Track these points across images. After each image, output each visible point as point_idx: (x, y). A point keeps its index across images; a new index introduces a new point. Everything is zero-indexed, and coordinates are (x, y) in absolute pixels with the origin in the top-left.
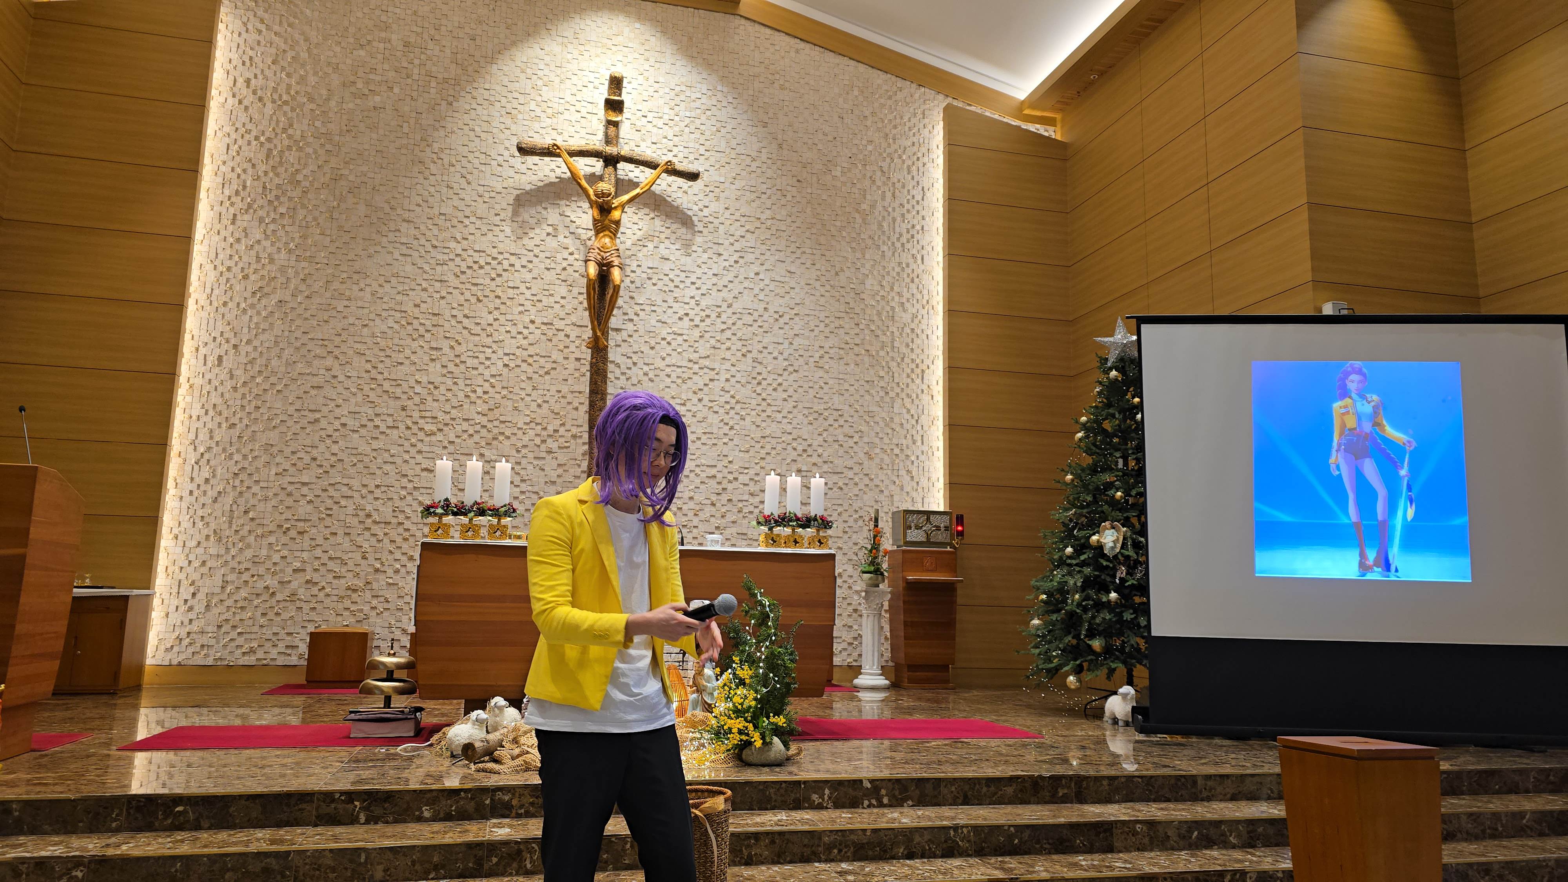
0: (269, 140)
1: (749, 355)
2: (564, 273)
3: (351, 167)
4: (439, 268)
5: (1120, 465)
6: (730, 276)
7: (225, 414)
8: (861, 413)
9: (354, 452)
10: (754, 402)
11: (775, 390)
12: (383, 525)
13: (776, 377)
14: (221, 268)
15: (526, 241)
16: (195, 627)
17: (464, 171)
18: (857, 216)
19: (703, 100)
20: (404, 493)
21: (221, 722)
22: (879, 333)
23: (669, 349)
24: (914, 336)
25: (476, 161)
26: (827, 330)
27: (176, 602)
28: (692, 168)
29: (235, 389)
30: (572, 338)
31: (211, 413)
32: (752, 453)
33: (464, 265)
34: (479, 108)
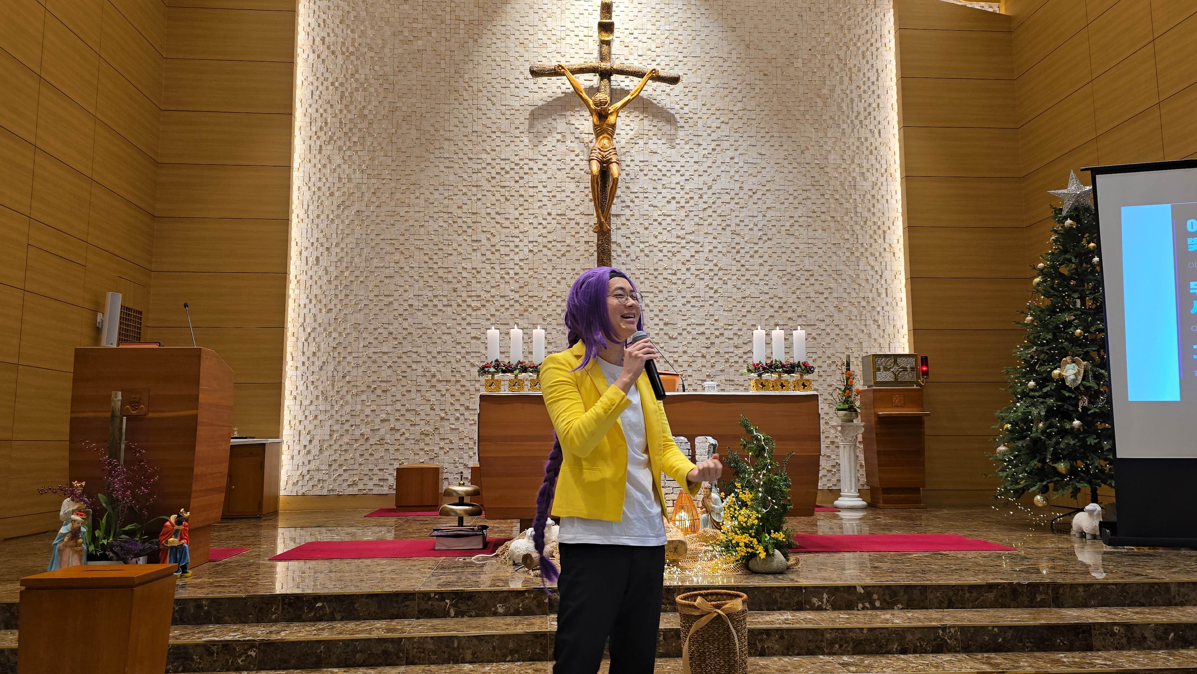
0: (342, 84)
1: (728, 229)
2: (572, 172)
3: (404, 100)
4: (474, 176)
5: (1078, 305)
6: (709, 163)
7: (324, 302)
8: (830, 272)
9: (420, 326)
10: (734, 268)
11: (752, 256)
12: (445, 383)
13: (752, 245)
14: (313, 189)
15: (541, 148)
16: (312, 466)
17: (489, 95)
18: (818, 100)
19: (680, 15)
20: (459, 357)
21: (336, 538)
22: (843, 201)
23: (660, 229)
24: (875, 201)
25: (498, 86)
26: (796, 202)
27: (298, 448)
28: (673, 73)
29: (330, 282)
30: (582, 225)
31: (314, 301)
32: (734, 312)
33: (493, 172)
34: (498, 41)
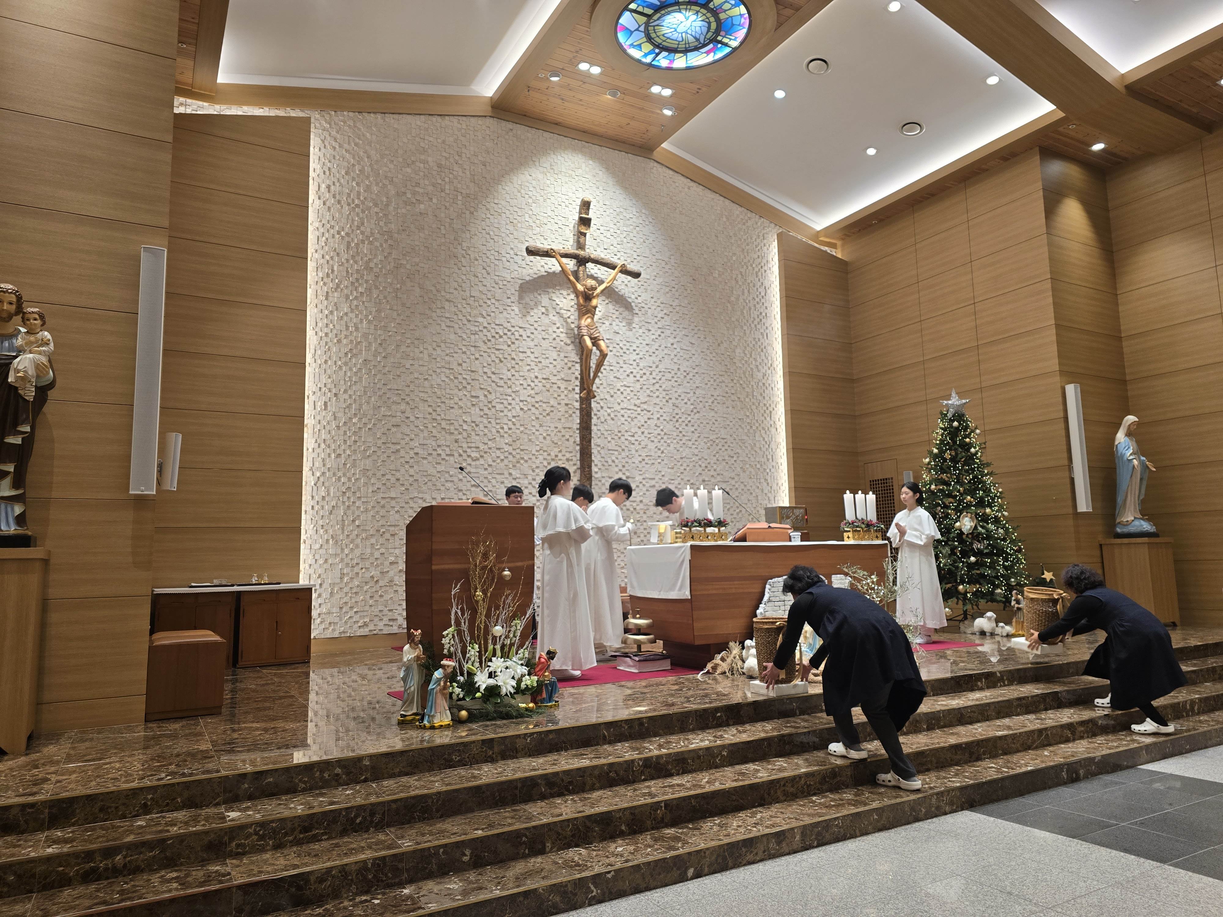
1: (670, 401)
2: (554, 342)
3: (408, 258)
4: (473, 337)
6: (656, 346)
7: (333, 447)
8: (737, 440)
9: (425, 474)
10: (675, 434)
11: (687, 425)
13: (687, 416)
14: (320, 334)
15: (528, 318)
17: (484, 264)
19: (634, 219)
23: (622, 397)
24: (765, 388)
25: (492, 257)
26: (715, 384)
28: (635, 269)
30: (562, 389)
32: (675, 469)
33: (489, 334)
34: (491, 217)
